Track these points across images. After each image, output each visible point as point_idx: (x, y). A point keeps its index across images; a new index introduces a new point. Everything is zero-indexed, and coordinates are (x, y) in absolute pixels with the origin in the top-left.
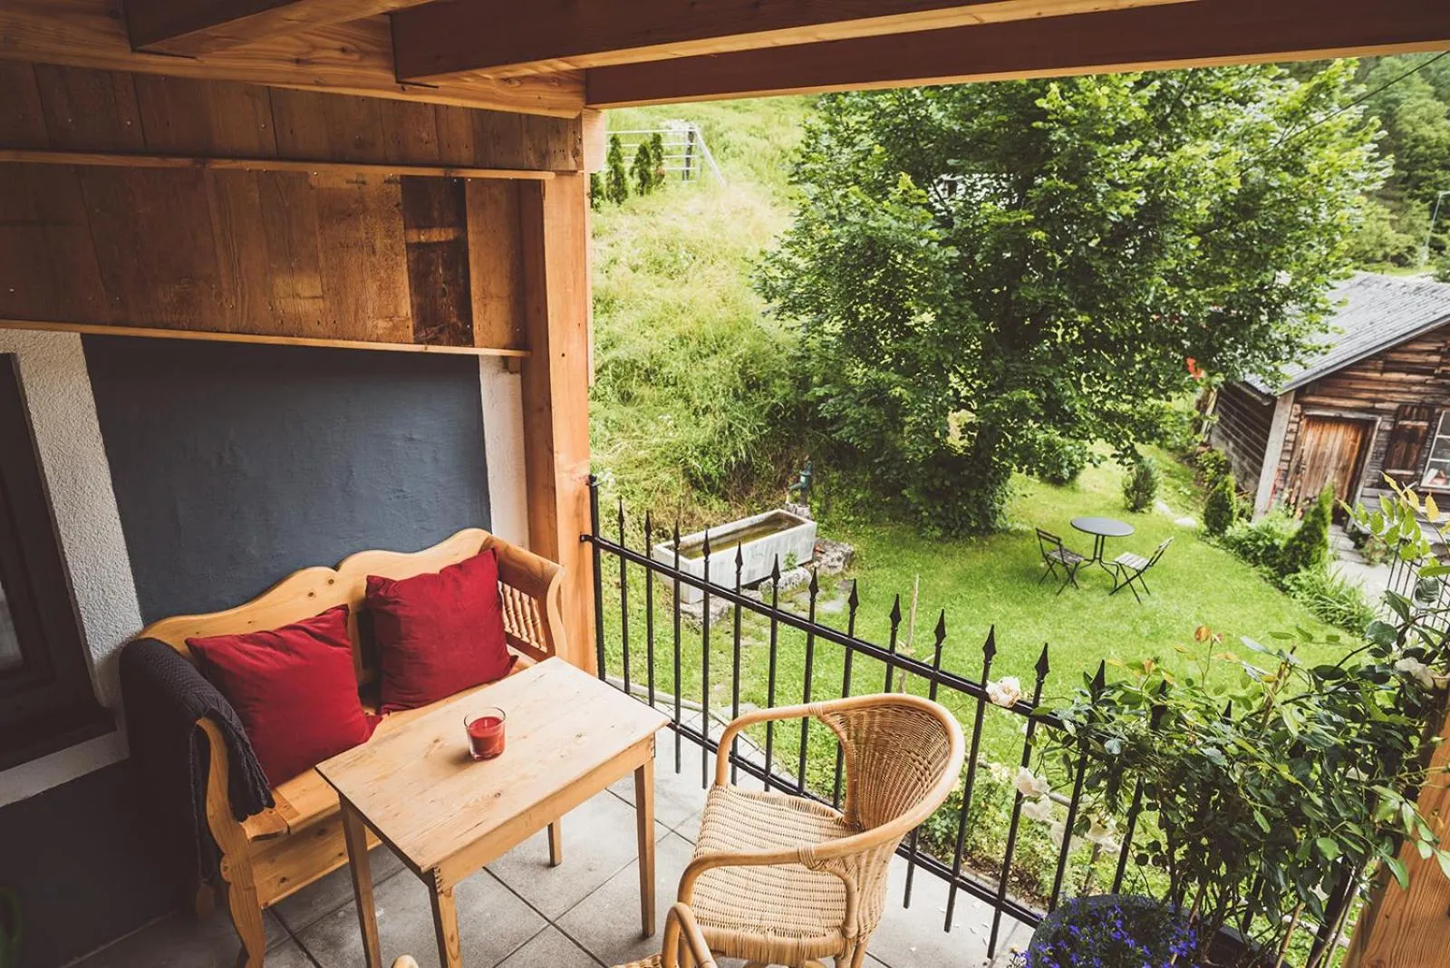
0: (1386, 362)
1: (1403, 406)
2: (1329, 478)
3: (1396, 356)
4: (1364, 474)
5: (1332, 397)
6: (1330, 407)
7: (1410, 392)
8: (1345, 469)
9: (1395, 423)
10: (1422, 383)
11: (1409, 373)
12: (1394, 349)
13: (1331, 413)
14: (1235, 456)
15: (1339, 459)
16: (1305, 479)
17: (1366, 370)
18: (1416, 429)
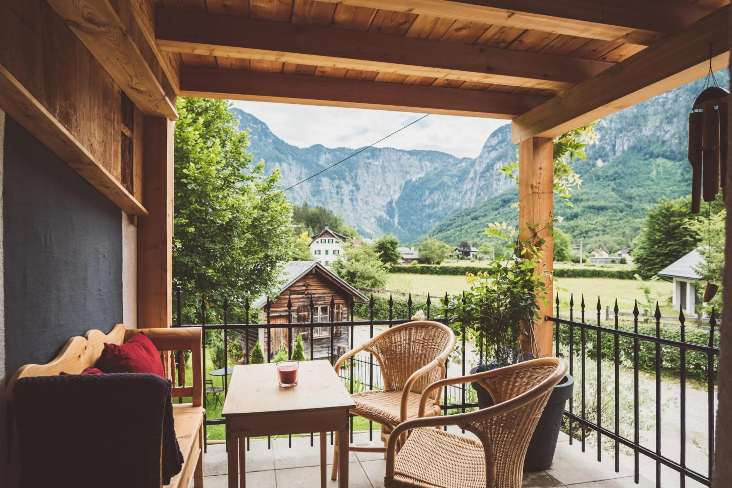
0: (291, 291)
1: (299, 307)
2: (282, 341)
3: (293, 289)
4: (293, 337)
5: (276, 307)
6: (276, 312)
7: (300, 302)
8: (286, 336)
9: (298, 314)
10: (302, 298)
11: (298, 294)
12: (291, 286)
13: (277, 314)
14: (242, 342)
15: (283, 333)
16: (274, 343)
17: (285, 295)
18: (304, 315)
